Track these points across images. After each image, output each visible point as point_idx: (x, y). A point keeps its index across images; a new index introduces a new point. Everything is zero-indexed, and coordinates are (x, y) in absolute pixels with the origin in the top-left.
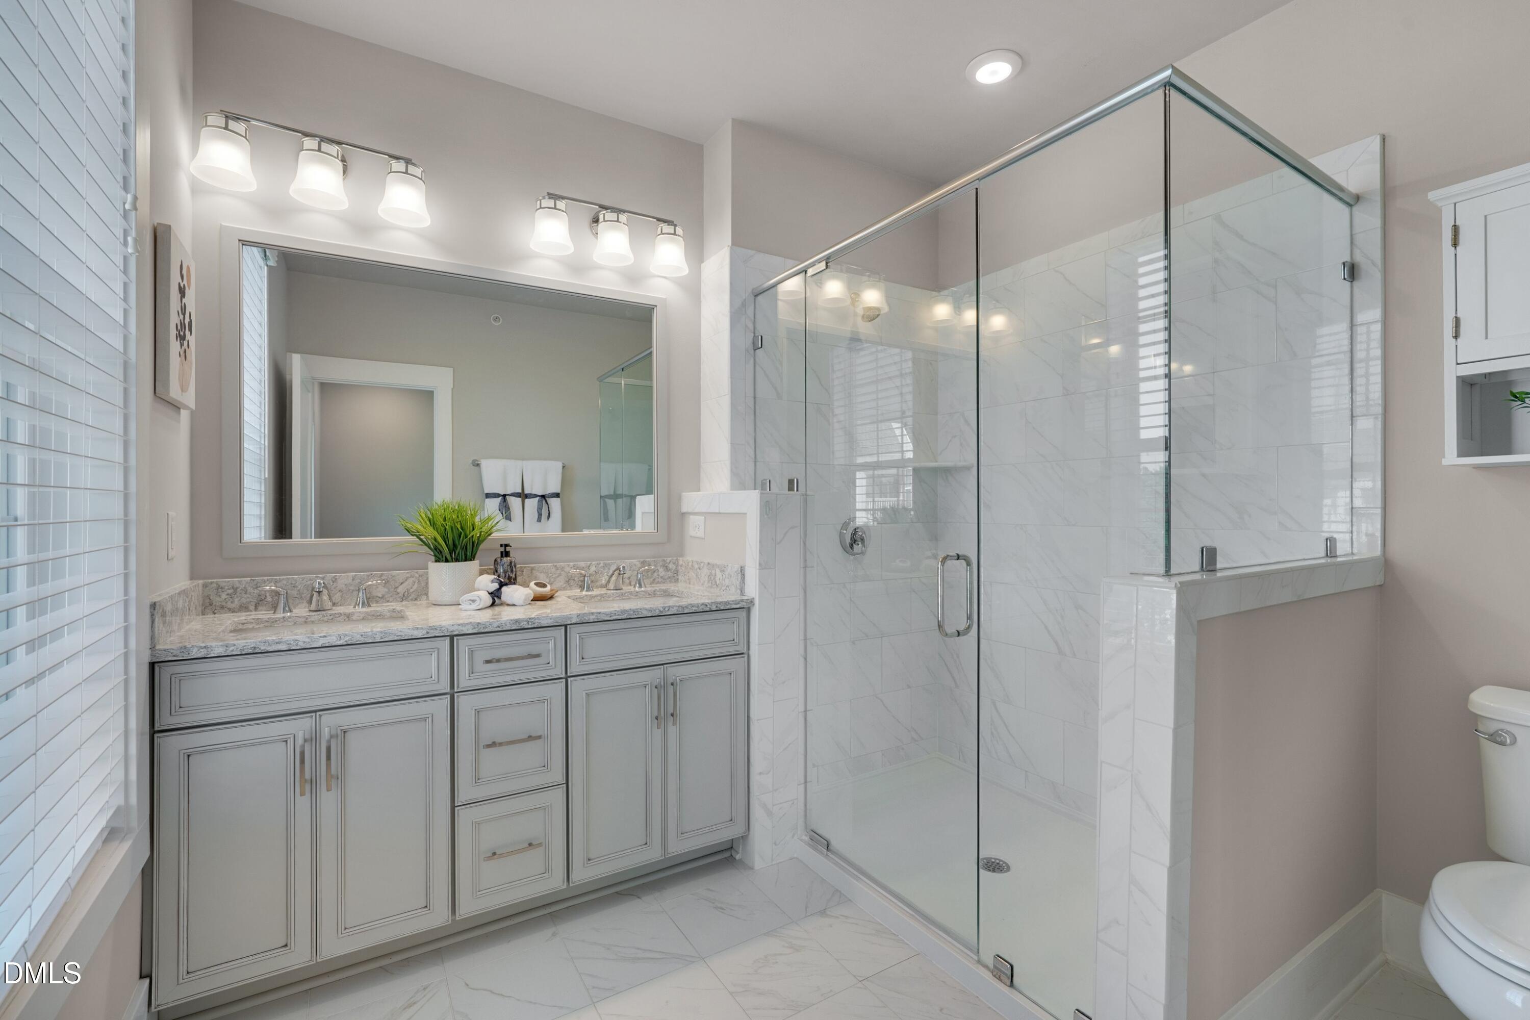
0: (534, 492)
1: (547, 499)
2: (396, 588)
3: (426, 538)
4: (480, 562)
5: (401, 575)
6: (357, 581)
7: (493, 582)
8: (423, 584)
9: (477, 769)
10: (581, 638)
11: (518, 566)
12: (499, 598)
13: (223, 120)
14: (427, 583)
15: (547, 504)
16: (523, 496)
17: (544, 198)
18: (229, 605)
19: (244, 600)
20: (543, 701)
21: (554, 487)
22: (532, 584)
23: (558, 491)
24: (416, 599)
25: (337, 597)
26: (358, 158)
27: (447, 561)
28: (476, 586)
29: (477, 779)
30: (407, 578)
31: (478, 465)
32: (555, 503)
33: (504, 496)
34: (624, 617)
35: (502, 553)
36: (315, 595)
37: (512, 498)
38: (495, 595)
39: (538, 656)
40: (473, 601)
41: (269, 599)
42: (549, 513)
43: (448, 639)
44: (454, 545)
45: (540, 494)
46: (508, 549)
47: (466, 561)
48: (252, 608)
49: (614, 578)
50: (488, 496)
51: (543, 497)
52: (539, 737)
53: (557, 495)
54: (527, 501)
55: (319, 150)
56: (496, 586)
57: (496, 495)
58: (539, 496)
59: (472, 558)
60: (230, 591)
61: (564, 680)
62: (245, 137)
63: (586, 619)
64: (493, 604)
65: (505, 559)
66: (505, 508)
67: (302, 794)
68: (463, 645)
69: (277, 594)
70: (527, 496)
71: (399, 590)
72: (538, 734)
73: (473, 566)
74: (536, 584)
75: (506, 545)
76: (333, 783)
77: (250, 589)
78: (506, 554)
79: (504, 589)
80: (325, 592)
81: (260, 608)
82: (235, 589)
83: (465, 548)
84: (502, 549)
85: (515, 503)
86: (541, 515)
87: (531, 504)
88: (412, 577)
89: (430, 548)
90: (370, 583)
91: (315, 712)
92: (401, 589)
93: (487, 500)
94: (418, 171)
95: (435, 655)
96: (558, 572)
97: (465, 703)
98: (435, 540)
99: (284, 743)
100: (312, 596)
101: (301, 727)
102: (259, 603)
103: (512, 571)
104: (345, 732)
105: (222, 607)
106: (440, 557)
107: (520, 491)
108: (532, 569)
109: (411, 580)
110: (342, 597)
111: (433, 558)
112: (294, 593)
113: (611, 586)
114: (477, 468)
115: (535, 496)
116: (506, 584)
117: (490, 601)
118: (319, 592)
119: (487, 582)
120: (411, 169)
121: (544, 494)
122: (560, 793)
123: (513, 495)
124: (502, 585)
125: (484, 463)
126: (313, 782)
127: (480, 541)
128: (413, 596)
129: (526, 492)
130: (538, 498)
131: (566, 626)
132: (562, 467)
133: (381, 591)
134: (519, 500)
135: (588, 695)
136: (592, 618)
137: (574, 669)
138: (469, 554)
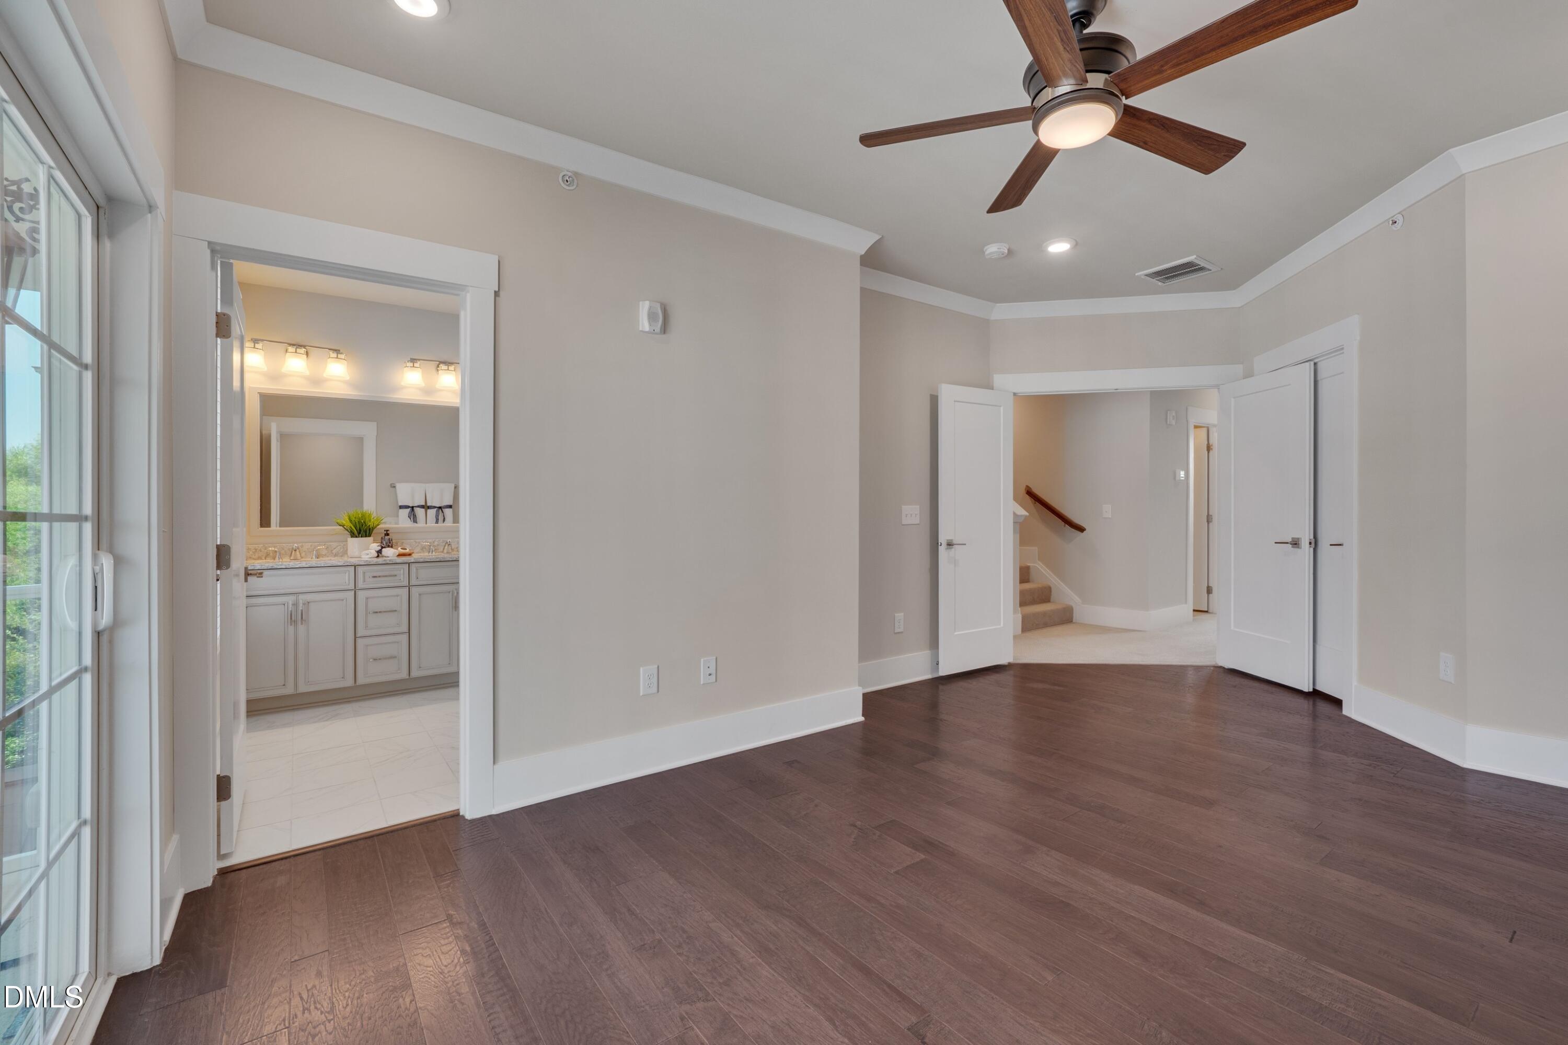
0: (434, 505)
1: (443, 509)
2: (332, 551)
3: (347, 527)
4: (374, 539)
5: (334, 544)
6: (313, 547)
7: (378, 546)
8: (346, 549)
9: (366, 622)
10: (417, 570)
11: (393, 541)
12: (381, 553)
13: (253, 344)
14: (347, 549)
15: (443, 512)
16: (426, 507)
17: (408, 362)
18: (253, 557)
19: (260, 555)
20: (397, 596)
21: (448, 501)
22: (399, 549)
23: (451, 503)
24: (342, 556)
25: (303, 554)
26: (313, 351)
27: (356, 537)
28: (370, 548)
29: (366, 627)
30: (337, 546)
31: (394, 487)
32: (448, 512)
33: (413, 507)
34: (438, 560)
35: (385, 534)
36: (294, 552)
37: (418, 509)
38: (379, 552)
39: (396, 576)
40: (368, 554)
41: (271, 554)
42: (444, 519)
43: (353, 567)
44: (360, 530)
45: (437, 506)
46: (388, 532)
47: (366, 537)
48: (263, 558)
49: (446, 547)
50: (401, 507)
51: (440, 508)
52: (396, 611)
53: (450, 507)
54: (429, 511)
55: (296, 352)
56: (380, 548)
57: (406, 507)
58: (437, 507)
59: (370, 536)
60: (254, 551)
61: (408, 588)
62: (262, 349)
63: (418, 560)
64: (378, 556)
65: (386, 537)
66: (413, 517)
67: (291, 625)
68: (360, 570)
69: (276, 552)
70: (429, 507)
71: (333, 552)
72: (394, 609)
73: (370, 539)
74: (401, 549)
75: (387, 531)
76: (304, 622)
77: (263, 550)
78: (388, 535)
79: (383, 549)
80: (298, 550)
81: (267, 558)
82: (256, 550)
83: (366, 532)
84: (386, 532)
85: (420, 512)
86: (438, 519)
87: (432, 513)
88: (340, 545)
89: (348, 531)
90: (319, 548)
91: (296, 594)
92: (334, 551)
93: (401, 510)
94: (342, 356)
95: (347, 574)
96: (417, 544)
97: (361, 595)
98: (351, 527)
99: (283, 606)
100: (292, 552)
101: (290, 600)
102: (267, 556)
103: (390, 543)
104: (308, 603)
105: (250, 558)
106: (353, 535)
107: (424, 504)
108: (403, 543)
109: (339, 547)
110: (306, 554)
111: (350, 536)
112: (283, 552)
113: (445, 551)
114: (394, 489)
115: (435, 507)
116: (385, 547)
117: (376, 555)
118: (295, 550)
119: (375, 547)
120: (340, 356)
121: (441, 506)
122: (406, 636)
123: (418, 506)
124: (382, 548)
125: (398, 486)
126: (295, 622)
127: (373, 528)
128: (341, 555)
129: (428, 504)
130: (436, 509)
131: (409, 564)
132: (454, 488)
133: (324, 552)
134: (423, 510)
135: (420, 595)
136: (421, 560)
137: (412, 583)
138: (368, 534)
